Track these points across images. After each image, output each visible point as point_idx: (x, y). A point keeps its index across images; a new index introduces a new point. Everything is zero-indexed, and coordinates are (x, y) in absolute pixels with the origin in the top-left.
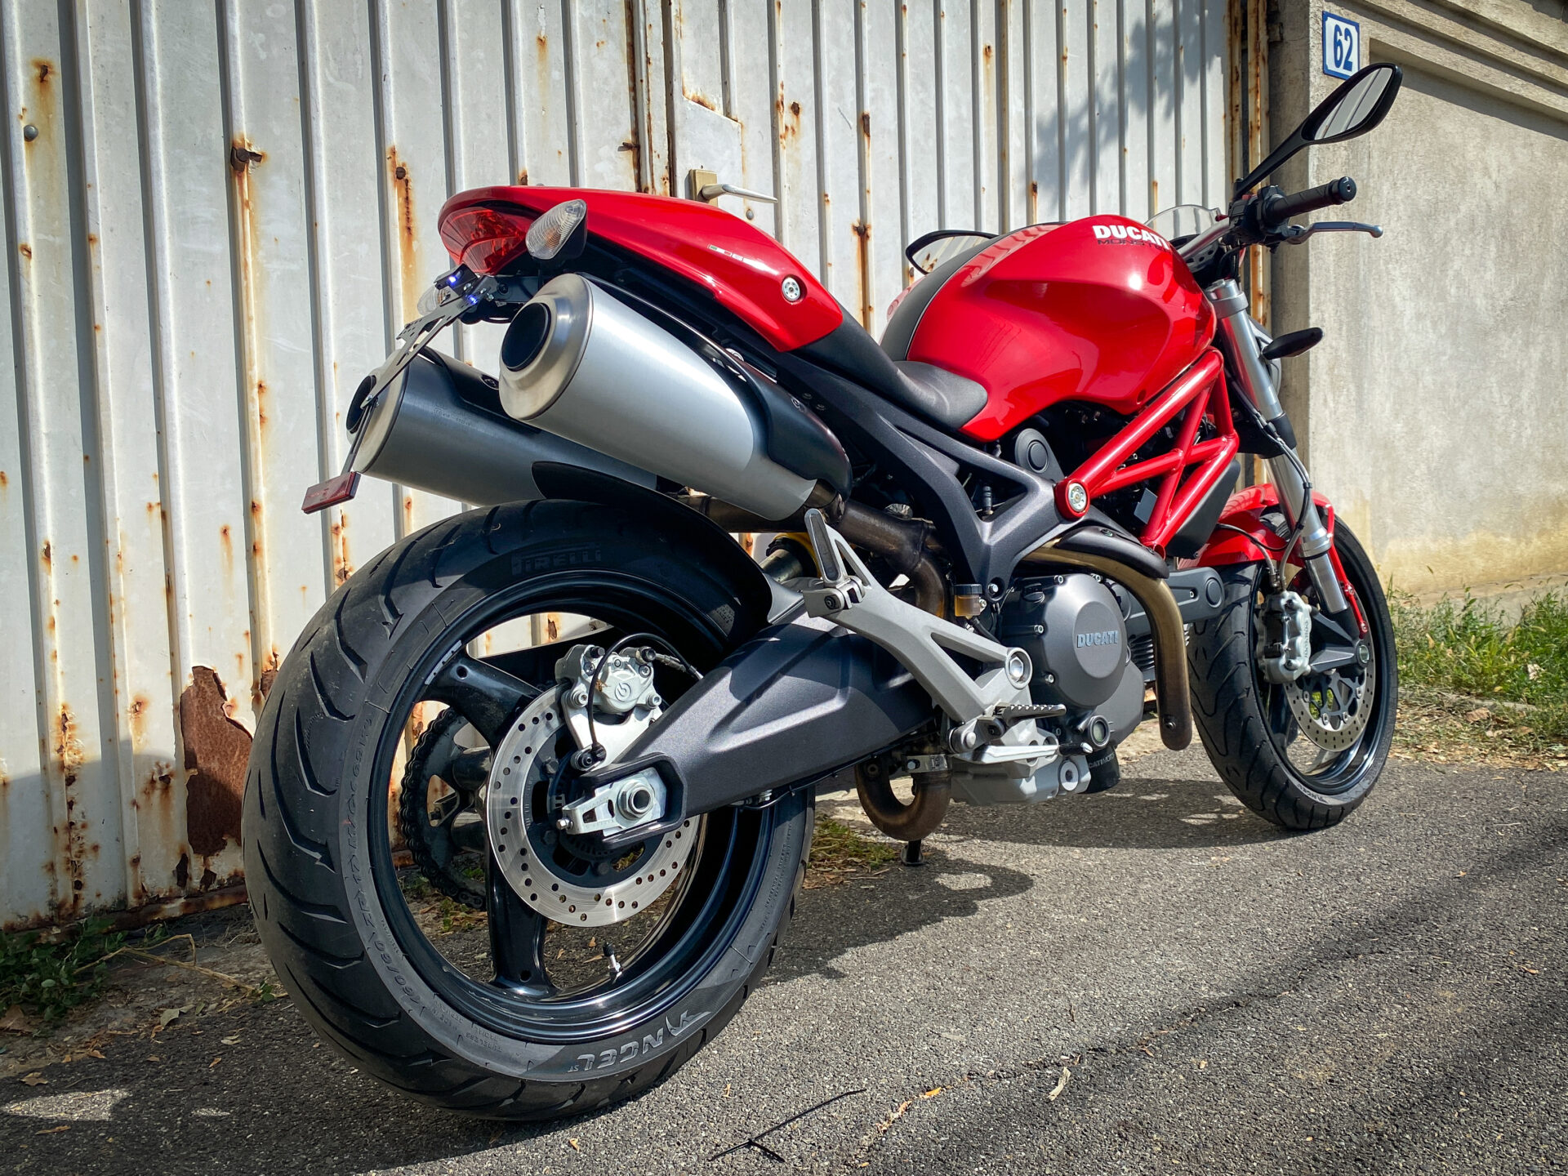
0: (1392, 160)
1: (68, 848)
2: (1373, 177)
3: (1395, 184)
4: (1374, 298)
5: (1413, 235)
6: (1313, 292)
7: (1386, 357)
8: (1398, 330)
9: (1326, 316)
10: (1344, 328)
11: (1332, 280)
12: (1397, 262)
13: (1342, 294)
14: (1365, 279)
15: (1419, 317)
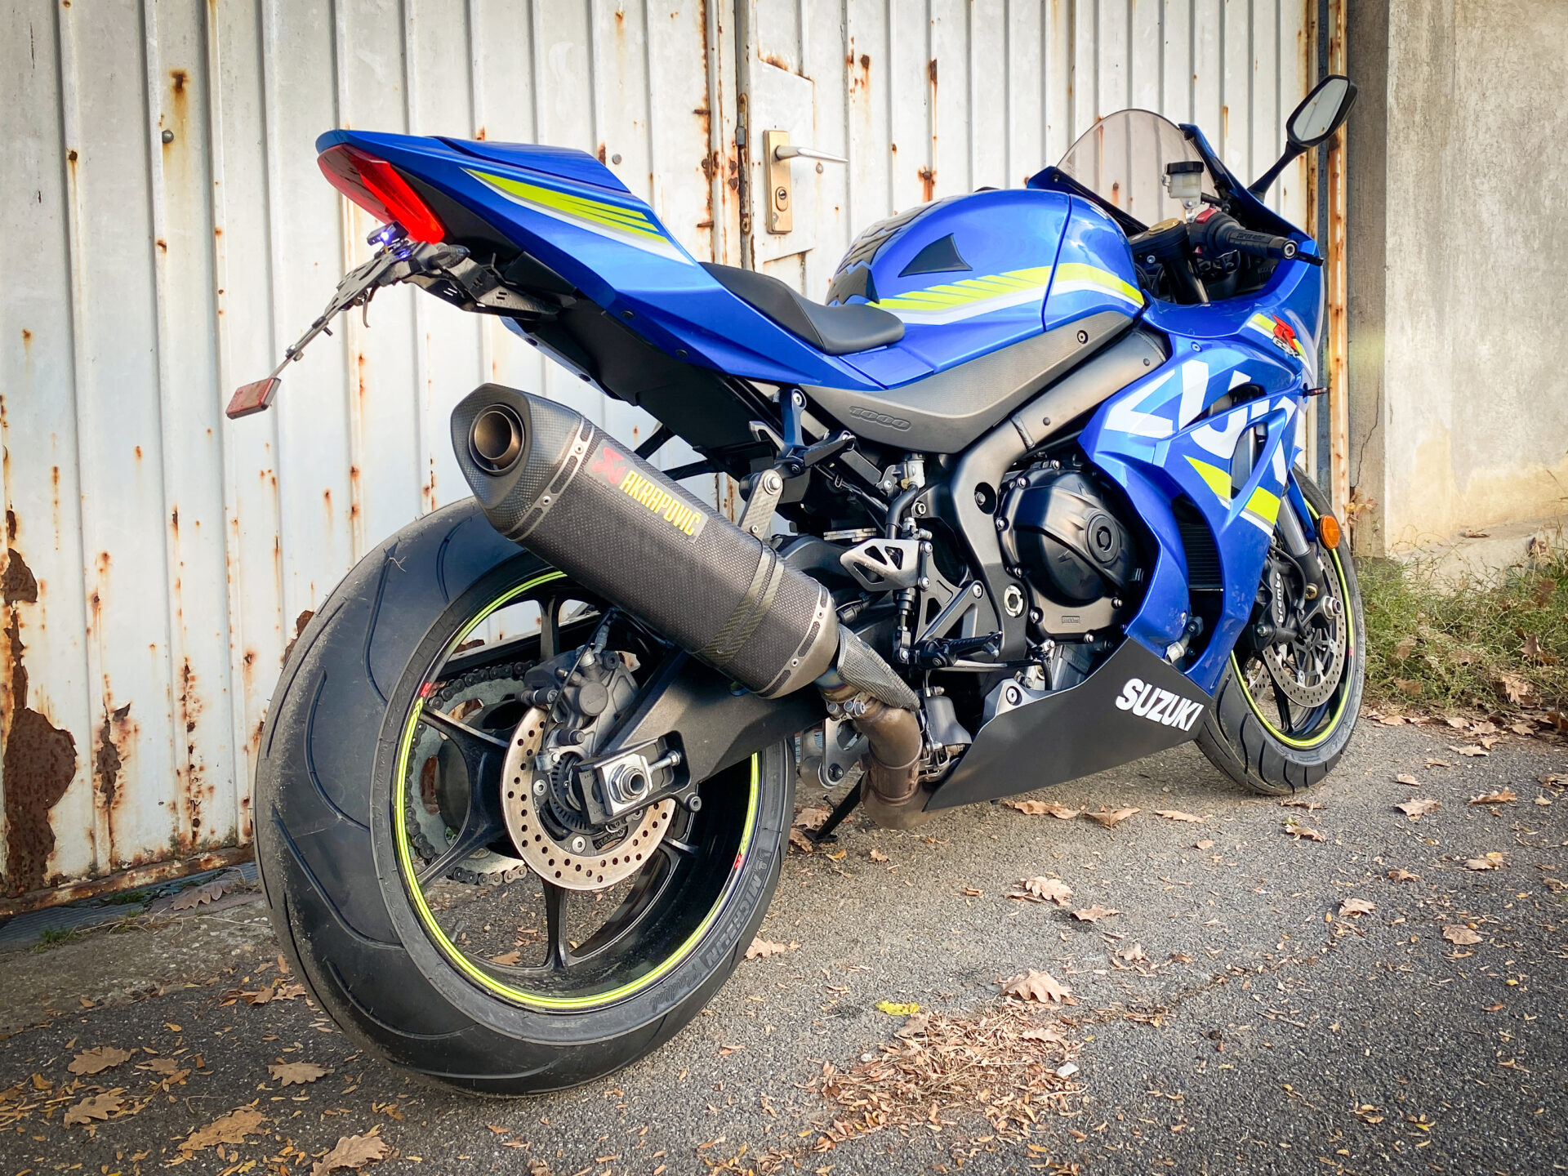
0: (1481, 69)
1: (189, 789)
2: (1460, 88)
3: (1484, 95)
4: (1459, 215)
5: (1503, 146)
6: (1390, 216)
7: (1471, 277)
8: (1485, 246)
9: (1404, 240)
10: (1424, 251)
11: (1411, 201)
12: (1485, 176)
13: (1422, 215)
14: (1447, 199)
15: (1510, 232)
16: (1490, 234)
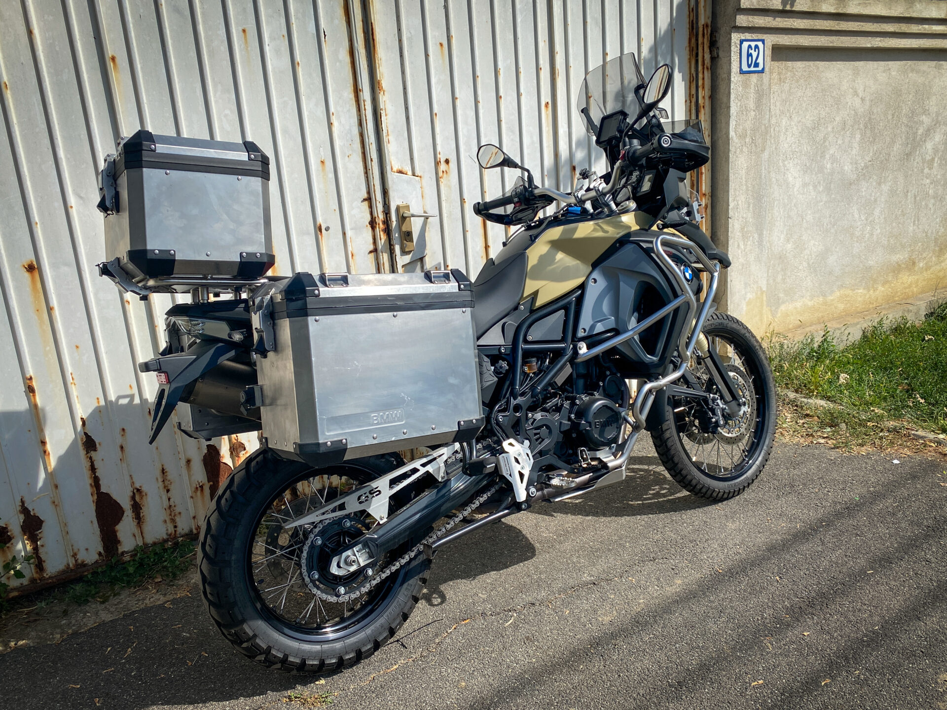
2: (775, 118)
3: (791, 117)
4: (774, 183)
5: (802, 142)
8: (791, 195)
11: (744, 183)
12: (791, 159)
13: (750, 189)
16: (794, 188)
